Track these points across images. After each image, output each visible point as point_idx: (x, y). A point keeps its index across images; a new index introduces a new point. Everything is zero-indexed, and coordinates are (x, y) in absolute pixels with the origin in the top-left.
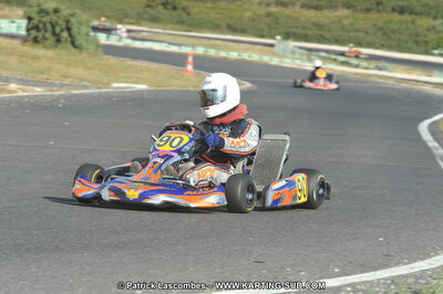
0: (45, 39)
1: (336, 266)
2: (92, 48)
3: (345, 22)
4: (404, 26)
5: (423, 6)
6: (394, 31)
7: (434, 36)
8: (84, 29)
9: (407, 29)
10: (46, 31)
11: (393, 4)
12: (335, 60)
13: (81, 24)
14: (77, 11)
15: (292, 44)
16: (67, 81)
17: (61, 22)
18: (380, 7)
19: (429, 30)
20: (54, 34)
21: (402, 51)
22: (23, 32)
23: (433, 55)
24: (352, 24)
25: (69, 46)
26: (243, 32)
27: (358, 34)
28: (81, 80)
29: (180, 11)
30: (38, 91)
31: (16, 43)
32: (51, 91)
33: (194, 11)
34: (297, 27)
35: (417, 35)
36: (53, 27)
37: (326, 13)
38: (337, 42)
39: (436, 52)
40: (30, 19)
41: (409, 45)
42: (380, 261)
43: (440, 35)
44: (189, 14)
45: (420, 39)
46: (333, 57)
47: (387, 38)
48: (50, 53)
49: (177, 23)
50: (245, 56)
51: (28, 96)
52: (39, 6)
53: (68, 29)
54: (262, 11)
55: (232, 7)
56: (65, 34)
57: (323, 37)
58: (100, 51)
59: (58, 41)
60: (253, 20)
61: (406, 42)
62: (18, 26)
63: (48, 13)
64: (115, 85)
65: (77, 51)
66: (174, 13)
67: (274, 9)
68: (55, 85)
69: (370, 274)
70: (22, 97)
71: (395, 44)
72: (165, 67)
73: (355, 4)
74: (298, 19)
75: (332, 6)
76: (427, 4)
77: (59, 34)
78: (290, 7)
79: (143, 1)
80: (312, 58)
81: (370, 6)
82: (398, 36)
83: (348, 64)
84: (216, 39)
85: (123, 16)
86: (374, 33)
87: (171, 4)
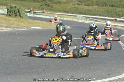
0: (12, 15)
1: (94, 78)
2: (26, 17)
3: (96, 9)
4: (113, 10)
6: (110, 12)
7: (121, 13)
8: (23, 12)
9: (114, 11)
10: (12, 13)
11: (110, 4)
12: (94, 20)
13: (22, 11)
14: (21, 7)
15: (81, 16)
16: (19, 27)
17: (17, 10)
18: (106, 5)
19: (120, 11)
20: (15, 14)
22: (6, 13)
23: (121, 18)
24: (98, 10)
25: (19, 16)
26: (68, 12)
27: (100, 13)
28: (23, 26)
29: (50, 7)
30: (11, 29)
31: (4, 16)
32: (14, 29)
33: (54, 7)
34: (83, 11)
35: (117, 13)
36: (15, 12)
37: (91, 7)
38: (94, 15)
39: (122, 17)
40: (8, 9)
41: (114, 15)
42: (106, 76)
43: (123, 13)
44: (52, 7)
45: (117, 14)
46: (93, 19)
47: (108, 14)
48: (14, 19)
49: (49, 10)
50: (69, 19)
51: (8, 31)
52: (10, 6)
53: (19, 12)
54: (73, 6)
55: (65, 5)
56: (18, 13)
57: (90, 14)
58: (28, 18)
59: (16, 15)
60: (71, 9)
61: (113, 15)
62: (5, 11)
63: (13, 8)
64: (32, 27)
65: (21, 18)
66: (48, 7)
67: (76, 6)
68: (15, 28)
69: (104, 80)
70: (6, 31)
71: (110, 15)
73: (99, 4)
74: (83, 8)
75: (93, 5)
76: (119, 4)
77: (16, 14)
78: (81, 5)
79: (40, 4)
80: (87, 19)
81: (103, 5)
82: (111, 13)
83: (97, 21)
84: (60, 14)
85: (34, 8)
86: (105, 12)
87: (47, 5)
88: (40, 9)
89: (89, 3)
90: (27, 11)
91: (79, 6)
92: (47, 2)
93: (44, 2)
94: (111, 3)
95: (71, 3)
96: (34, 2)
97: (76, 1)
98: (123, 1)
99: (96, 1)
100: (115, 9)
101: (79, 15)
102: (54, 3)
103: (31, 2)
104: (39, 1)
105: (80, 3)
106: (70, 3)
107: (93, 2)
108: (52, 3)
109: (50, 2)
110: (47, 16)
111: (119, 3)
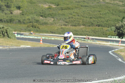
2: (14, 38)
3: (83, 29)
4: (99, 30)
5: (105, 24)
6: (97, 31)
8: (11, 32)
11: (96, 24)
12: (81, 40)
17: (5, 30)
18: (93, 25)
19: (107, 31)
20: (3, 34)
21: (99, 37)
23: (108, 37)
24: (85, 30)
25: (7, 37)
26: (55, 33)
27: (87, 33)
29: (37, 28)
33: (41, 28)
35: (104, 32)
36: (2, 32)
37: (77, 27)
38: (81, 35)
39: (109, 37)
44: (39, 29)
46: (80, 39)
47: (95, 33)
48: (2, 39)
49: (36, 31)
50: (56, 39)
53: (7, 33)
54: (60, 27)
55: (51, 26)
58: (16, 38)
59: (4, 36)
60: (57, 30)
61: (100, 34)
63: (1, 28)
65: (10, 38)
66: (35, 29)
67: (63, 27)
71: (97, 35)
72: (34, 42)
73: (85, 24)
74: (70, 29)
75: (79, 25)
76: (106, 24)
78: (67, 26)
79: (26, 25)
81: (90, 25)
82: (98, 33)
83: (85, 41)
84: (47, 35)
85: (21, 30)
86: (91, 32)
87: (34, 26)
88: (26, 31)
89: (76, 23)
90: (14, 32)
92: (34, 23)
93: (30, 23)
95: (58, 23)
96: (21, 24)
97: (63, 22)
98: (110, 21)
99: (83, 21)
100: (102, 29)
102: (41, 25)
103: (17, 24)
104: (25, 23)
105: (67, 24)
106: (57, 24)
107: (79, 22)
108: (39, 25)
109: (37, 23)
111: (105, 22)
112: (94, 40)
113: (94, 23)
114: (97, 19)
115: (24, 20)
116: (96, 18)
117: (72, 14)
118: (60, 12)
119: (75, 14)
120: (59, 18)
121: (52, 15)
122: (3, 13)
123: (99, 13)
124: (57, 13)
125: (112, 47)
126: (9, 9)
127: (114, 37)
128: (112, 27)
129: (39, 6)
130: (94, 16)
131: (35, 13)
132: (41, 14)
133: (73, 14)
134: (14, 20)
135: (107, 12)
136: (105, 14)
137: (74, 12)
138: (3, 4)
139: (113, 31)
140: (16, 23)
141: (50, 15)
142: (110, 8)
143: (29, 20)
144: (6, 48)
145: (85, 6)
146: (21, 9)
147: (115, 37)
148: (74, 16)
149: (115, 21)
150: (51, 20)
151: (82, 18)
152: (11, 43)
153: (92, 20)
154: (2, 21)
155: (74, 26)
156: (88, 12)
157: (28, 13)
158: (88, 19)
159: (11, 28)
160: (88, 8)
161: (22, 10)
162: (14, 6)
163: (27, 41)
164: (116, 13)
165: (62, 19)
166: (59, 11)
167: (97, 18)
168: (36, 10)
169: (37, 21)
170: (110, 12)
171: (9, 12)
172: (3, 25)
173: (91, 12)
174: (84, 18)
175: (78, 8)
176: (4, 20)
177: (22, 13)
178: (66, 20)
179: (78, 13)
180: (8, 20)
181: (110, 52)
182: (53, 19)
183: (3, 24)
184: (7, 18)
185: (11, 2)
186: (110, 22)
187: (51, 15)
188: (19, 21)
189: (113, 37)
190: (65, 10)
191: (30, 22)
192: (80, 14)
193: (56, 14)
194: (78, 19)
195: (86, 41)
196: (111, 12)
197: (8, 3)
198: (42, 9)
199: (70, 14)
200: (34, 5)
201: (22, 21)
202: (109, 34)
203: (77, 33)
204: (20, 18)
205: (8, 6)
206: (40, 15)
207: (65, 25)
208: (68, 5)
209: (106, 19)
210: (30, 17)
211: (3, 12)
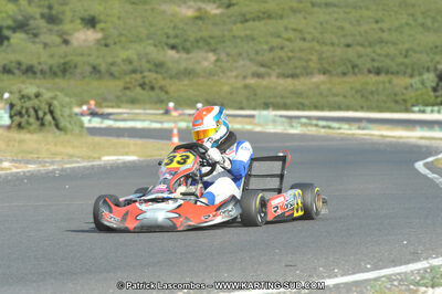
0: (28, 123)
2: (77, 130)
3: (322, 87)
4: (381, 86)
5: (398, 65)
6: (372, 93)
7: (413, 94)
8: (67, 111)
9: (384, 89)
10: (29, 116)
11: (369, 66)
12: (316, 125)
13: (63, 106)
14: (59, 93)
15: (271, 113)
16: (57, 158)
17: (44, 105)
18: (356, 70)
19: (406, 88)
20: (38, 118)
21: (381, 110)
22: (6, 121)
23: (413, 112)
24: (330, 90)
27: (337, 99)
28: (71, 156)
29: (157, 91)
30: (31, 167)
33: (171, 89)
34: (275, 97)
35: (396, 95)
36: (36, 111)
37: (302, 80)
38: (316, 108)
39: (416, 109)
40: (12, 106)
41: (388, 104)
44: (167, 93)
45: (398, 98)
46: (314, 122)
47: (366, 100)
48: (35, 137)
49: (156, 103)
52: (20, 92)
53: (51, 112)
54: (240, 83)
55: (209, 82)
56: (49, 117)
57: (303, 105)
58: (85, 132)
59: (42, 125)
60: (231, 93)
61: (385, 102)
63: (29, 98)
64: (106, 158)
65: (62, 133)
66: (152, 93)
67: (252, 81)
68: (46, 162)
71: (374, 105)
73: (330, 69)
74: (276, 88)
75: (308, 73)
76: (402, 64)
77: (42, 119)
78: (266, 78)
79: (120, 84)
80: (294, 124)
81: (345, 71)
82: (376, 97)
83: (329, 127)
85: (103, 100)
86: (353, 96)
87: (147, 86)
88: (122, 102)
89: (296, 68)
90: (77, 110)
91: (260, 80)
92: (146, 74)
93: (133, 75)
94: (373, 60)
95: (231, 71)
96: (100, 78)
97: (247, 63)
98: (415, 52)
99: (320, 59)
101: (265, 113)
102: (171, 78)
103: (87, 79)
104: (116, 74)
105: (263, 70)
106: (229, 74)
108: (164, 79)
109: (157, 72)
110: (152, 121)
111: (401, 59)
112: (363, 124)
113: (359, 62)
114: (369, 50)
115: (113, 64)
116: (366, 44)
117: (279, 36)
118: (239, 30)
119: (291, 35)
120: (234, 52)
121: (212, 41)
122: (34, 43)
123: (375, 26)
124: (226, 33)
125: (427, 147)
126: (55, 28)
127: (432, 111)
128: (426, 76)
129: (164, 12)
130: (358, 38)
131: (149, 37)
132: (172, 41)
133: (285, 35)
134: (76, 67)
135: (404, 21)
136: (399, 29)
137: (286, 29)
138: (35, 11)
139: (430, 89)
140: (84, 77)
141: (201, 44)
142: (413, 6)
143: (131, 62)
144: (51, 168)
145: (327, 5)
146: (99, 26)
147: (436, 108)
148: (289, 40)
149: (435, 54)
150: (207, 60)
151: (317, 47)
152: (70, 151)
153: (351, 53)
154: (34, 73)
155: (288, 77)
156: (338, 24)
157: (123, 39)
158: (339, 51)
159: (67, 95)
160: (335, 9)
161: (102, 30)
162: (73, 16)
163: (126, 140)
164: (436, 25)
165: (244, 55)
166: (234, 27)
167: (370, 46)
168: (151, 25)
169: (159, 66)
170: (415, 20)
171: (58, 40)
172: (38, 87)
173: (347, 26)
174: (325, 48)
175: (300, 12)
176: (40, 68)
177: (105, 38)
178: (260, 58)
179: (301, 31)
180: (55, 69)
181: (419, 166)
182: (212, 57)
183: (37, 81)
184: (51, 62)
185: (62, 5)
186: (418, 56)
187: (208, 44)
188: (94, 68)
189: (429, 109)
190: (254, 20)
191: (134, 71)
192: (309, 33)
193: (224, 36)
194: (301, 50)
195: (333, 128)
196: (421, 20)
197: (50, 7)
198: (171, 21)
199: (272, 35)
200: (146, 10)
201: (103, 68)
202: (413, 101)
203: (300, 103)
204: (98, 57)
205: (52, 19)
206: (167, 44)
207: (259, 76)
208: (266, 2)
209: (400, 47)
210: (131, 53)
211: (37, 40)
